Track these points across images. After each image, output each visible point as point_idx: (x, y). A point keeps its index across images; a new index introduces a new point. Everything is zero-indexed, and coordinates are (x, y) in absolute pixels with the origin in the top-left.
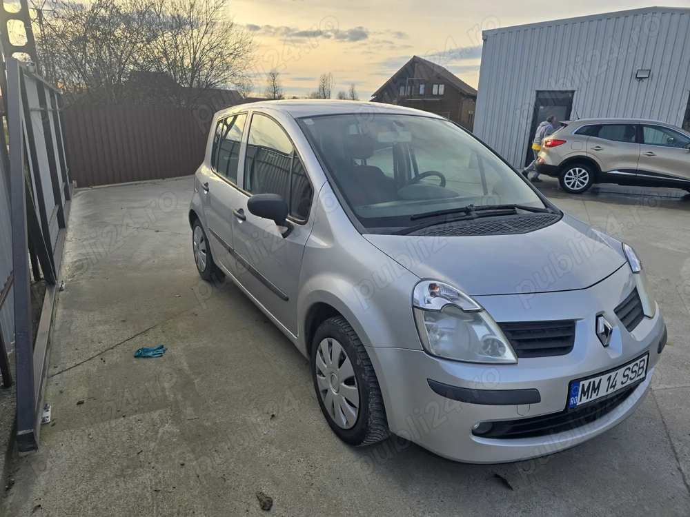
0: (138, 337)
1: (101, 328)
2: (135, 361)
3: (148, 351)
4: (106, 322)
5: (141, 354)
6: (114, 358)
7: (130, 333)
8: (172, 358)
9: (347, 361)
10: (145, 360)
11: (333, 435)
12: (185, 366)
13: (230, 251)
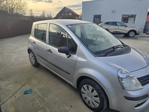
0: (23, 88)
1: (10, 86)
2: (25, 95)
3: (27, 91)
4: (11, 84)
5: (26, 93)
6: (18, 95)
7: (20, 86)
8: (35, 92)
9: (95, 91)
10: (28, 95)
11: (89, 109)
12: (40, 94)
13: (45, 60)
